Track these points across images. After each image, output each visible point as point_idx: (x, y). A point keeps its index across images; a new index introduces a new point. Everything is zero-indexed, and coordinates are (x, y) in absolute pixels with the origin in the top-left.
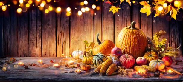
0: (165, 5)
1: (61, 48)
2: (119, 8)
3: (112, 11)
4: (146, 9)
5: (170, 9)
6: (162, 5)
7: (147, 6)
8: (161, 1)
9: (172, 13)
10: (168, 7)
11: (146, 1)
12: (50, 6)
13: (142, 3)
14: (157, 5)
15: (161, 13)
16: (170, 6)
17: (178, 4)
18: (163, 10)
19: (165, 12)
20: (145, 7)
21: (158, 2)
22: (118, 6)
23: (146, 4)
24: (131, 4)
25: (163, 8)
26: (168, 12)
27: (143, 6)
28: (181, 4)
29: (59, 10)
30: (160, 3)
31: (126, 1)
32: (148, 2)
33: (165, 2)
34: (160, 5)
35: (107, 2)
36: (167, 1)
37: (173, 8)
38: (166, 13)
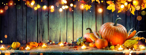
0: (126, 4)
1: (41, 36)
2: (91, 6)
3: (86, 9)
4: (112, 7)
5: (130, 7)
6: (124, 4)
7: (112, 5)
8: (123, 1)
9: (132, 9)
10: (128, 6)
11: (111, 1)
12: (38, 5)
13: (108, 2)
14: (120, 4)
15: (123, 10)
16: (129, 5)
17: (136, 3)
18: (124, 8)
19: (125, 9)
20: (110, 5)
21: (121, 2)
22: (90, 5)
23: (111, 3)
24: (100, 3)
25: (125, 6)
26: (128, 9)
27: (109, 5)
28: (138, 3)
29: (45, 7)
30: (122, 2)
31: (96, 0)
32: (113, 1)
33: (126, 2)
34: (122, 4)
35: (82, 1)
36: (127, 1)
37: (132, 6)
38: (127, 10)
